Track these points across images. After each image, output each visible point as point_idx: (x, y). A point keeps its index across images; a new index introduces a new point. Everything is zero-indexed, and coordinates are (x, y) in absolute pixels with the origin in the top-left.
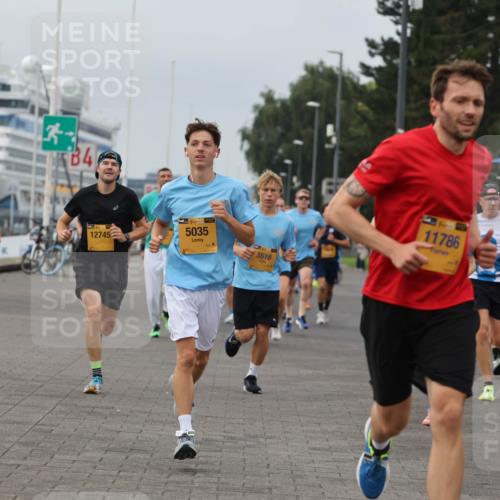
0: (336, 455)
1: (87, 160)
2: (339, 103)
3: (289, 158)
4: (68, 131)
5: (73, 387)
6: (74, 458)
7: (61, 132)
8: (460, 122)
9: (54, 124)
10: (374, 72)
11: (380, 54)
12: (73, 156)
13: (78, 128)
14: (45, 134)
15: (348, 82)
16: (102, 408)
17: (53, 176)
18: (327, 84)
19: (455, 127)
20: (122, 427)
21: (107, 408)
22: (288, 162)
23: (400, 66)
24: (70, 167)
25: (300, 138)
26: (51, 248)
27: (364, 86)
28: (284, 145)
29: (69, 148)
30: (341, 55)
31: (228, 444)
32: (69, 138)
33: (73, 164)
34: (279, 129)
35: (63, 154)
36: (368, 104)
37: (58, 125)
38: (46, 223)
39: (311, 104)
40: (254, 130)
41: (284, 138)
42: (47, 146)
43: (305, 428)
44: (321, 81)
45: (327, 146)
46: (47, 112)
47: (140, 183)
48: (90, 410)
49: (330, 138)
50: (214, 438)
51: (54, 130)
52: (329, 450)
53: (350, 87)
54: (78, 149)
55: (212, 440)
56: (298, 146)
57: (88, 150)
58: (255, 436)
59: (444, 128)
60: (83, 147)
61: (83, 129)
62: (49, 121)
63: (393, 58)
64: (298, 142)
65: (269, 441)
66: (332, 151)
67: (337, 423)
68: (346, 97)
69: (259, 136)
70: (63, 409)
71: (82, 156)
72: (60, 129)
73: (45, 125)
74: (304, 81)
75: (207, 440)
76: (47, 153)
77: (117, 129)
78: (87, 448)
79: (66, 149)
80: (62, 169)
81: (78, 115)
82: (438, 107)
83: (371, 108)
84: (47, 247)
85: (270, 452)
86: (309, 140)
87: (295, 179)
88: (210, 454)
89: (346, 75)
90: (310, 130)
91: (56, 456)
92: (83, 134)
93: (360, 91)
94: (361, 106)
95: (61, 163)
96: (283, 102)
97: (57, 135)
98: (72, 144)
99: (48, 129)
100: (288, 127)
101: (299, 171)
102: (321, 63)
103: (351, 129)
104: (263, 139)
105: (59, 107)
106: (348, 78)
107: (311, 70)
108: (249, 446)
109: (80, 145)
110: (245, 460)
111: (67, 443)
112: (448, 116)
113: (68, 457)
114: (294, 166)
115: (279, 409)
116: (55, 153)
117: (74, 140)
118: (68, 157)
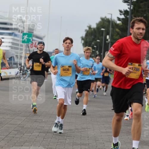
0: (108, 134)
1: (35, 46)
2: (111, 29)
3: (95, 45)
4: (30, 37)
5: (30, 114)
6: (30, 135)
7: (28, 38)
8: (138, 35)
9: (25, 35)
10: (121, 20)
11: (123, 14)
12: (31, 45)
13: (33, 36)
14: (23, 38)
15: (113, 23)
16: (38, 120)
17: (25, 51)
18: (107, 23)
19: (137, 36)
20: (44, 125)
21: (40, 120)
22: (95, 46)
23: (129, 18)
24: (30, 48)
25: (99, 40)
26: (24, 72)
27: (118, 24)
28: (94, 42)
29: (30, 42)
30: (111, 15)
31: (76, 131)
32: (30, 39)
33: (31, 47)
34: (93, 37)
35: (28, 44)
36: (119, 29)
37: (27, 35)
38: (23, 65)
39: (102, 29)
40: (85, 37)
41: (94, 39)
42: (23, 42)
43: (99, 126)
44: (105, 22)
45: (107, 42)
46: (24, 32)
47: (51, 53)
48: (35, 120)
49: (108, 39)
50: (72, 129)
51: (26, 37)
52: (106, 132)
53: (114, 24)
54: (33, 43)
55: (71, 130)
56: (98, 42)
57: (36, 43)
58: (84, 128)
59: (134, 37)
60: (34, 42)
61: (34, 37)
62: (24, 34)
63: (127, 15)
64: (98, 41)
65: (88, 130)
66: (108, 43)
67: (109, 124)
68: (113, 27)
69: (87, 39)
70: (27, 120)
71: (34, 45)
72: (27, 37)
73: (23, 36)
74: (100, 22)
75: (70, 130)
76: (23, 44)
77: (44, 37)
78: (34, 132)
79: (29, 43)
80: (28, 49)
81: (33, 33)
82: (132, 30)
83: (120, 31)
84: (23, 72)
85: (89, 133)
86: (102, 40)
87: (97, 52)
88: (71, 133)
89: (113, 21)
90: (102, 37)
91: (25, 134)
92: (34, 38)
93: (117, 25)
94: (117, 30)
95: (28, 47)
96: (94, 29)
97: (26, 38)
98: (31, 41)
99: (24, 37)
100: (95, 36)
101: (98, 49)
102: (106, 17)
103: (114, 37)
104: (88, 40)
105: (27, 30)
106: (114, 22)
107: (103, 19)
108: (83, 131)
109: (33, 42)
110: (81, 135)
111: (28, 130)
112: (135, 33)
113: (28, 135)
114: (97, 48)
115: (91, 120)
116: (26, 44)
117: (31, 40)
118: (30, 45)
